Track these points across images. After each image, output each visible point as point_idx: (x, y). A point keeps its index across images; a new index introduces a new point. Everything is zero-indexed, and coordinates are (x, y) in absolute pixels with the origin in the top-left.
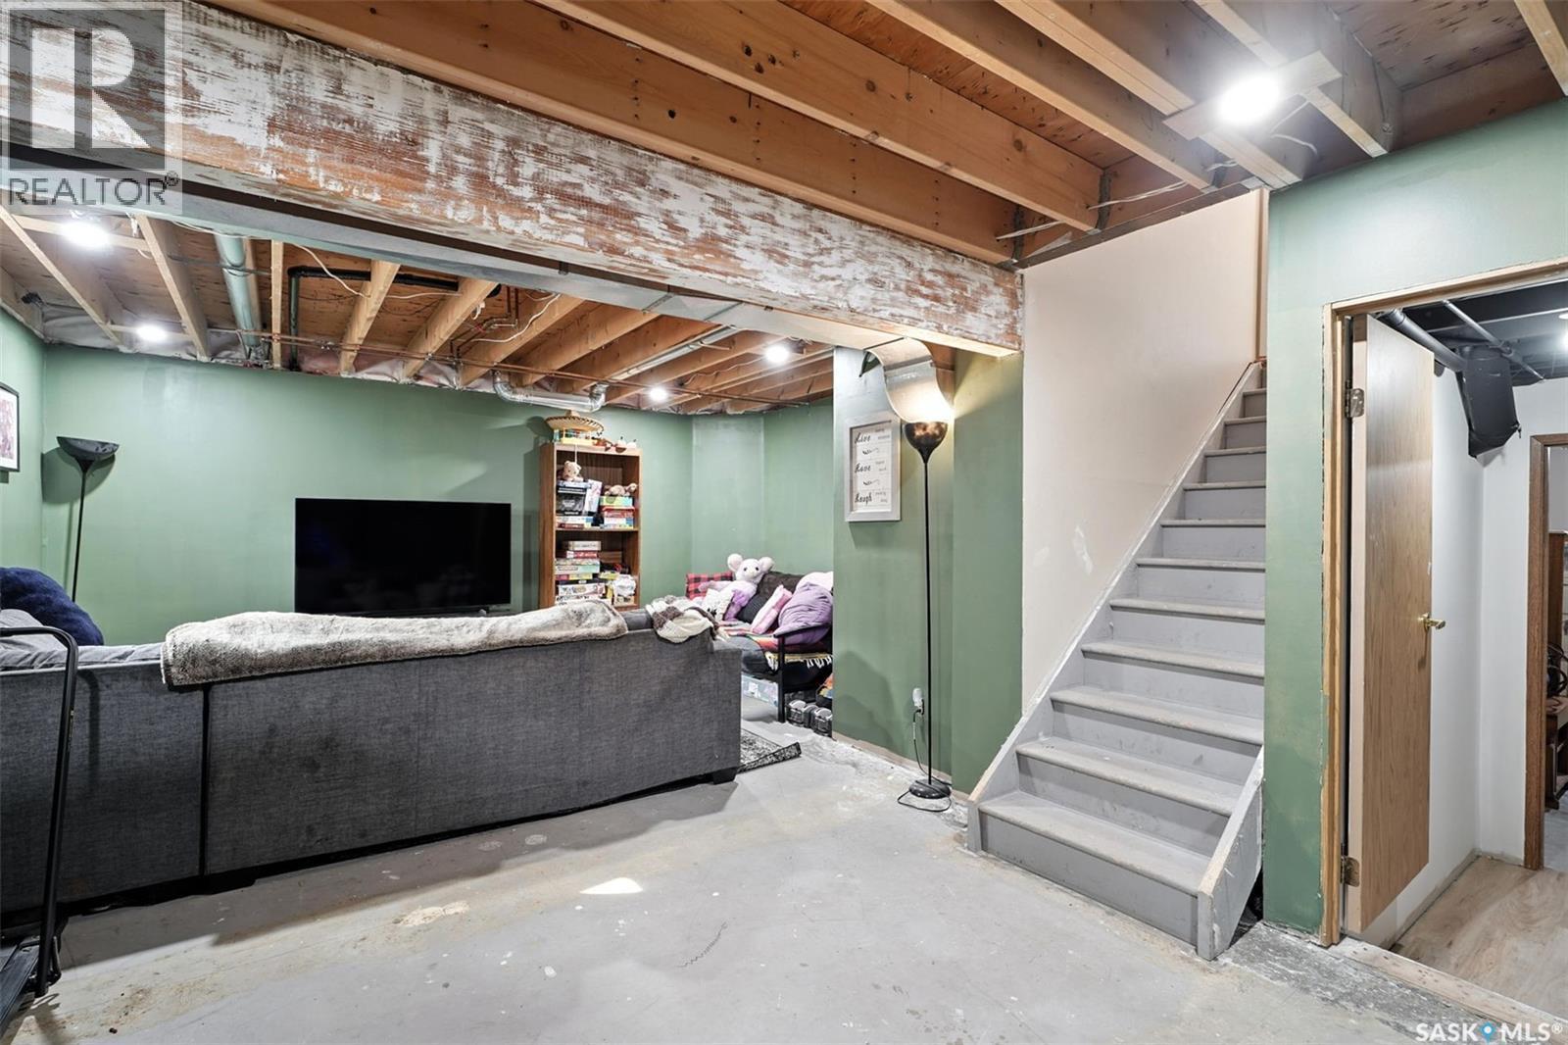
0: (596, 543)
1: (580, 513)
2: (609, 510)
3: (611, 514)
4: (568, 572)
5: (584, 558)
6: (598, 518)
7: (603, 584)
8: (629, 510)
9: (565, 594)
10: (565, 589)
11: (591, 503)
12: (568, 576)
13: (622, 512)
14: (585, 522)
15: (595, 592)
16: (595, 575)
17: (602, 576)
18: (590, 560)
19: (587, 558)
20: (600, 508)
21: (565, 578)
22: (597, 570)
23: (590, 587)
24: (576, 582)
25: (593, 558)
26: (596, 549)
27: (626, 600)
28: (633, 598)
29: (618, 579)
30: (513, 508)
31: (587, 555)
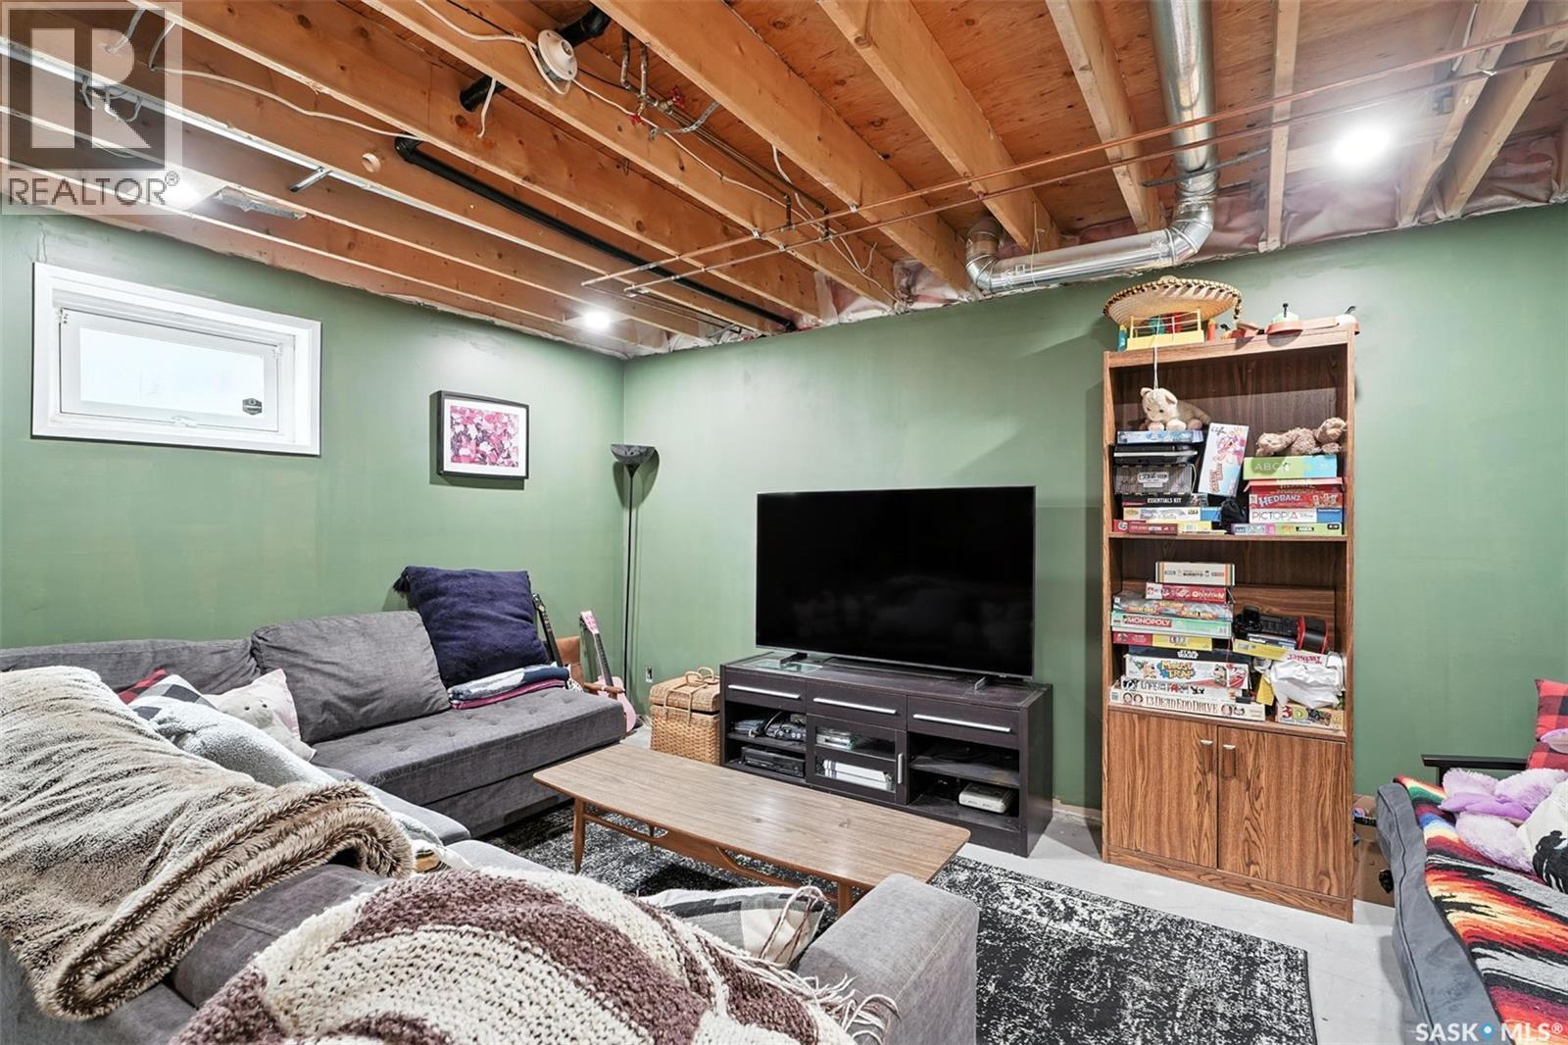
0: (1221, 568)
1: (1185, 501)
2: (1264, 490)
3: (1268, 500)
4: (1147, 630)
5: (1190, 600)
6: (1233, 508)
7: (1243, 668)
8: (1327, 488)
9: (1140, 675)
10: (1142, 666)
11: (1215, 476)
12: (1149, 636)
13: (1302, 494)
14: (1193, 522)
15: (1219, 683)
16: (1218, 643)
17: (1238, 646)
18: (1207, 607)
19: (1199, 601)
20: (1242, 483)
21: (1142, 641)
22: (1225, 632)
23: (1206, 670)
24: (1172, 653)
25: (1213, 602)
26: (1221, 581)
27: (1314, 715)
28: (1339, 715)
29: (1285, 659)
30: (1038, 495)
31: (1196, 594)
